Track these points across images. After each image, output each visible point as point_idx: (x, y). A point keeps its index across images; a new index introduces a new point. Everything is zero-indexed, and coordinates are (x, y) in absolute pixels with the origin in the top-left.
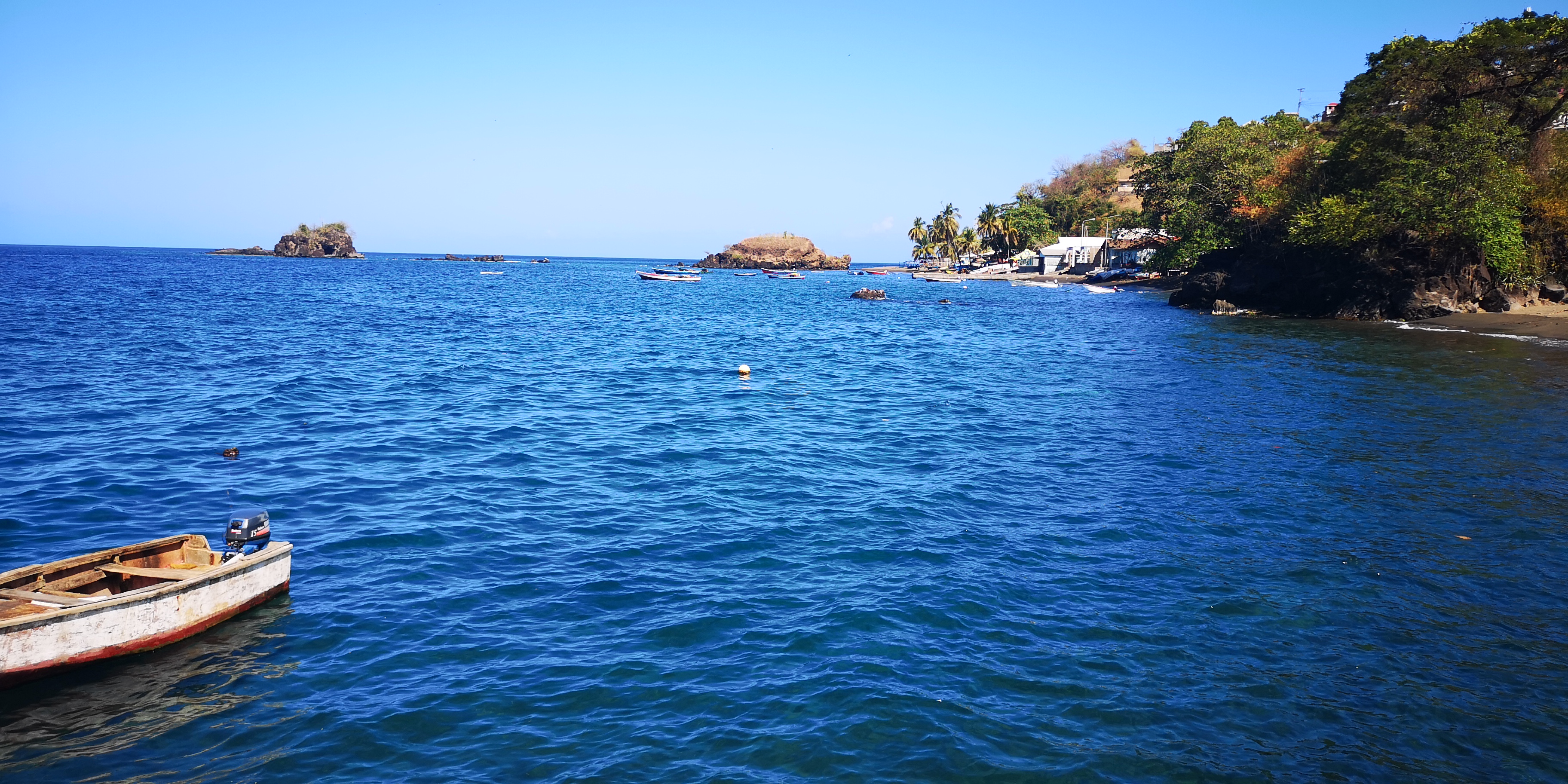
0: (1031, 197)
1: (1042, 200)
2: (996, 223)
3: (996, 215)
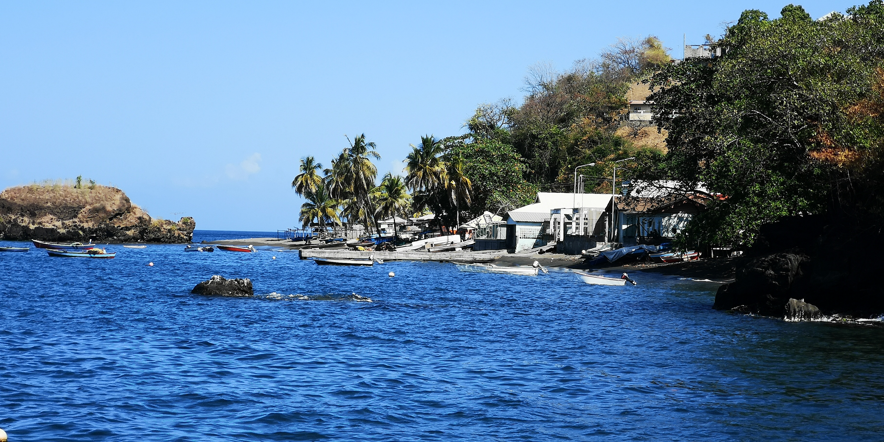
0: (492, 127)
1: (510, 132)
2: (437, 169)
3: (438, 156)
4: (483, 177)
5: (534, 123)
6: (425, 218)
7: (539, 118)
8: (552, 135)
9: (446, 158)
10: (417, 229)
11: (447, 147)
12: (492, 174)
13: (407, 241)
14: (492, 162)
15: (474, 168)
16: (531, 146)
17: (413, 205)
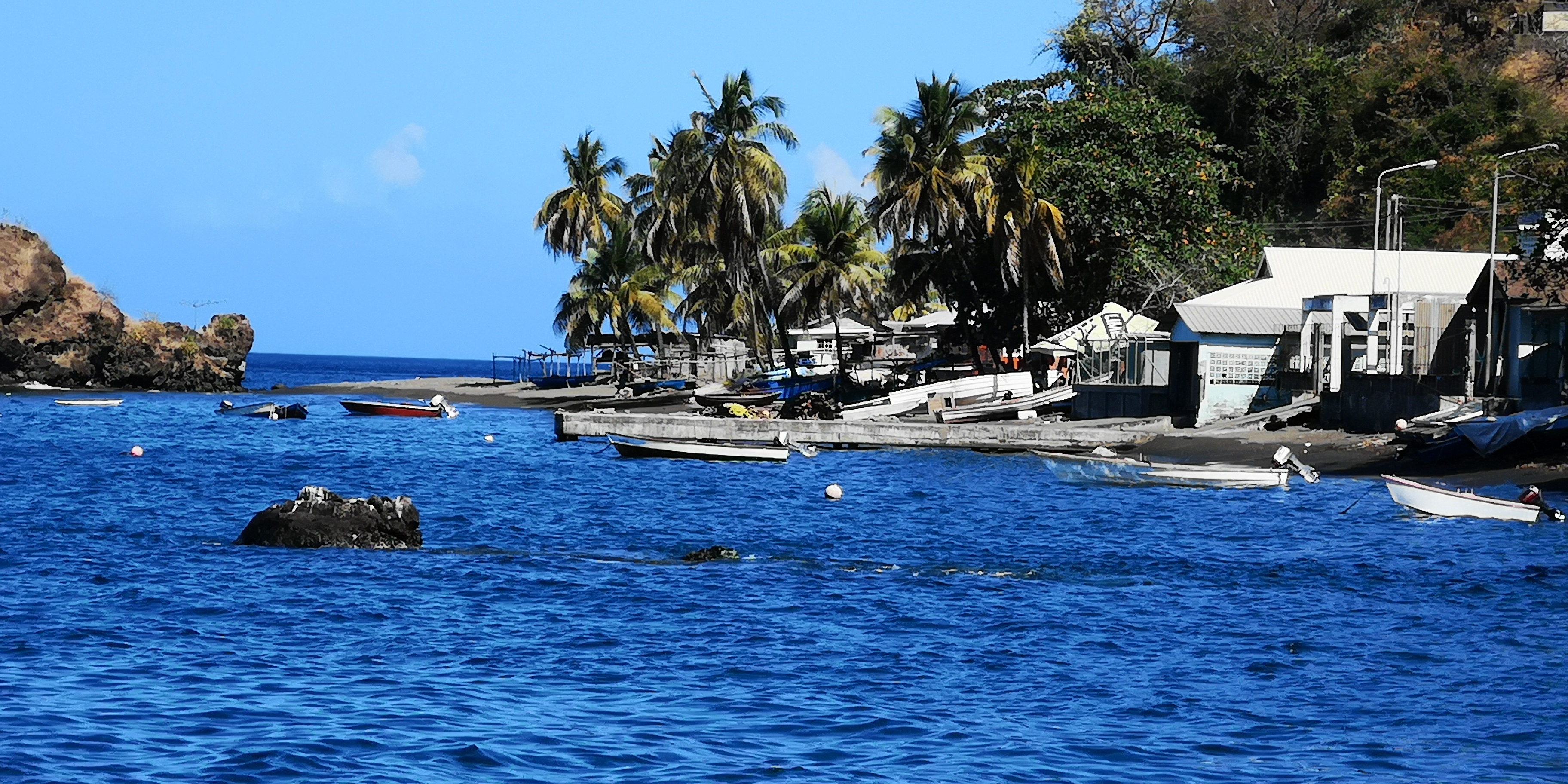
0: (1130, 51)
1: (1183, 66)
2: (966, 176)
3: (965, 138)
4: (1101, 203)
5: (1256, 40)
6: (928, 320)
7: (1272, 25)
8: (1308, 77)
9: (989, 144)
10: (905, 354)
11: (995, 112)
12: (1127, 193)
13: (874, 390)
14: (1127, 156)
15: (1073, 175)
16: (1246, 109)
17: (893, 283)
